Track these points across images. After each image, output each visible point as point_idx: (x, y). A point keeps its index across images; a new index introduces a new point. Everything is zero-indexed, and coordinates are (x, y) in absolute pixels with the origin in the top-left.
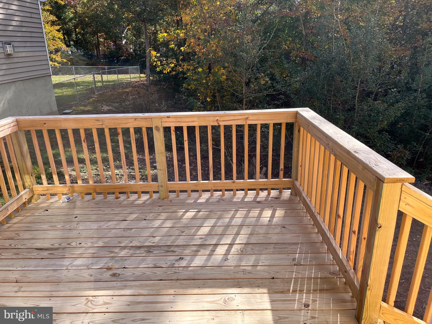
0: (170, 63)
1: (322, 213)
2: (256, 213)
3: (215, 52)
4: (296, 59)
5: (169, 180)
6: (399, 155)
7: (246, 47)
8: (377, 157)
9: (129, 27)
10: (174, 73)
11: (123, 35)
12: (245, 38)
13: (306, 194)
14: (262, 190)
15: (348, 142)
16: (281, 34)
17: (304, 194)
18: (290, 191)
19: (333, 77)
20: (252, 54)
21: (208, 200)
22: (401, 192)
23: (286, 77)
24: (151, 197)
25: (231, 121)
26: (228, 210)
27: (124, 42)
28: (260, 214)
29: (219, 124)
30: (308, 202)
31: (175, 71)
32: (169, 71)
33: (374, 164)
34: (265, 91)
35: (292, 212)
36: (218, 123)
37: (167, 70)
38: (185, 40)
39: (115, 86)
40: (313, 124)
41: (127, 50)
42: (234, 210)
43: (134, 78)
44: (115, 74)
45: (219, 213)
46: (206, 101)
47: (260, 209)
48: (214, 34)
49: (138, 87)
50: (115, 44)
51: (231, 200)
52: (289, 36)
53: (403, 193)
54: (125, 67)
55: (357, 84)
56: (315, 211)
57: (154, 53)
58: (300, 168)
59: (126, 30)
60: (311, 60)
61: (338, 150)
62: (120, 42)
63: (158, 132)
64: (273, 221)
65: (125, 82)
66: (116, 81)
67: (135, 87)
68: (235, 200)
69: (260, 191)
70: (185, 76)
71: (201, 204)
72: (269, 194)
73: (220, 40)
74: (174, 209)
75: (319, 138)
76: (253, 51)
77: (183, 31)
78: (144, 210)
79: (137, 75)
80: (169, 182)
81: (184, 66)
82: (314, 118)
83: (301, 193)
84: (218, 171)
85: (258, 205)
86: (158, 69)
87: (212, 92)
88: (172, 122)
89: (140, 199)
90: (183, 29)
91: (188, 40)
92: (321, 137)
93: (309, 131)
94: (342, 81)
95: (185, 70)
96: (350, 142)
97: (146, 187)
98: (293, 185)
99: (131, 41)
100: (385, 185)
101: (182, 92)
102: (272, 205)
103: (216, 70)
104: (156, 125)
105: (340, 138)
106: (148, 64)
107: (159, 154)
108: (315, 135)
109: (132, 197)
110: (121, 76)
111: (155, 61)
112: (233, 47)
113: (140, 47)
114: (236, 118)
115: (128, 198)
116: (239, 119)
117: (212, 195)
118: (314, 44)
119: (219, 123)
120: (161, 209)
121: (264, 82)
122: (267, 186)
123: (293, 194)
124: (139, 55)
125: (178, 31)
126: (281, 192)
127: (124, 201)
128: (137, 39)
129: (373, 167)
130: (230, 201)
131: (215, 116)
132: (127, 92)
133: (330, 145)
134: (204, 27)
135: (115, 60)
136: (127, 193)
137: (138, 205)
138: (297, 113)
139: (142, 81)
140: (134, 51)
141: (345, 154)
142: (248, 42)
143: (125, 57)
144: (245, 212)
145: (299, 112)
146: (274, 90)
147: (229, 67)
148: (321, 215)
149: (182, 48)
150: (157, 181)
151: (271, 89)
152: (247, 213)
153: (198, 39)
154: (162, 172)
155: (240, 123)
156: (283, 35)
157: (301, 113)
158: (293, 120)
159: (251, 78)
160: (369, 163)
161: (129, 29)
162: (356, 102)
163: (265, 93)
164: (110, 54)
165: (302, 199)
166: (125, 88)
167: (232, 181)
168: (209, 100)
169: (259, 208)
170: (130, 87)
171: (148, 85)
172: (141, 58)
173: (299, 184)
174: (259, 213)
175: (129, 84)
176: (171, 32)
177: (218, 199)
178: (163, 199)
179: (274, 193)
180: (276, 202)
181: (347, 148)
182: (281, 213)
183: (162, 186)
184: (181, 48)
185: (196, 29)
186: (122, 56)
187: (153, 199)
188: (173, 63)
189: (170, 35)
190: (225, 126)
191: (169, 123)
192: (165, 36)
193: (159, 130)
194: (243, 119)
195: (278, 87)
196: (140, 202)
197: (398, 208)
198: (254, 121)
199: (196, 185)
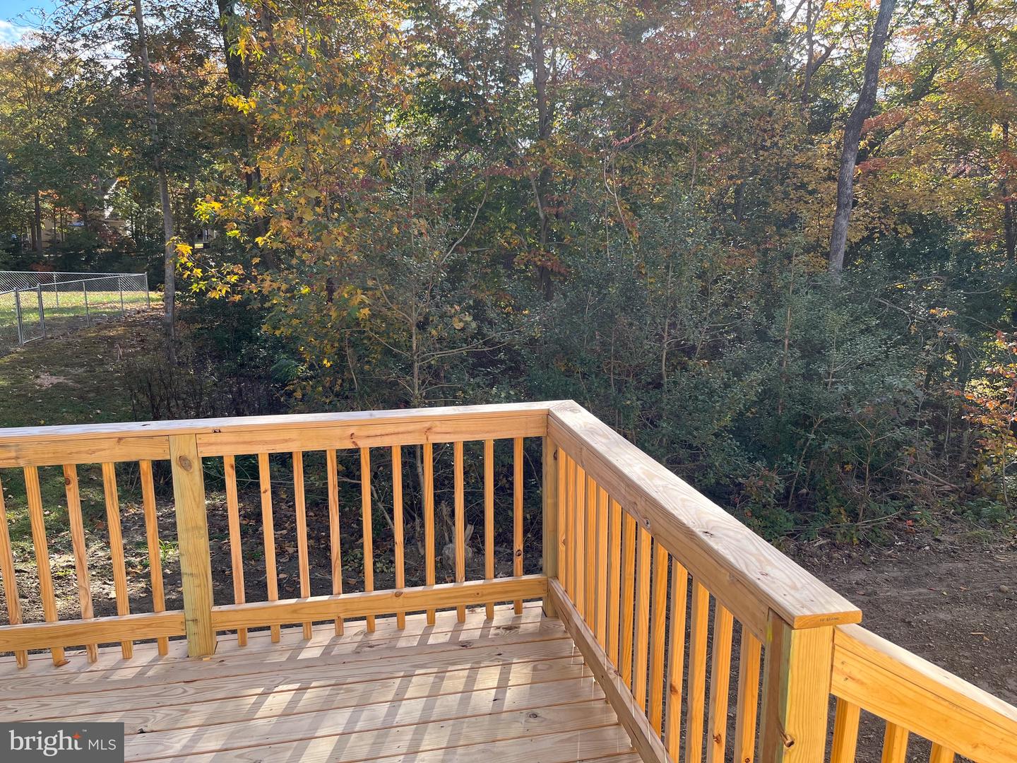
0: (228, 273)
1: (627, 672)
2: (460, 678)
3: (341, 253)
4: (527, 268)
5: (217, 603)
6: (761, 483)
7: (416, 244)
8: (759, 547)
9: (123, 179)
10: (237, 298)
11: (106, 197)
12: (415, 224)
13: (582, 618)
14: (472, 608)
15: (683, 500)
16: (491, 215)
17: (578, 619)
18: (540, 603)
19: (612, 316)
20: (430, 262)
21: (328, 650)
22: (833, 648)
23: (507, 306)
24: (163, 652)
25: (390, 437)
26: (384, 676)
27: (107, 214)
28: (471, 680)
29: (356, 445)
30: (590, 640)
31: (241, 292)
32: (224, 292)
33: (757, 571)
34: (464, 345)
35: (551, 667)
36: (354, 442)
37: (220, 291)
38: (267, 221)
39: (76, 322)
40: (592, 447)
41: (116, 232)
42: (402, 674)
43: (132, 302)
44: (80, 289)
45: (360, 687)
46: (322, 367)
47: (468, 666)
48: (338, 210)
49: (143, 326)
50: (84, 218)
51: (393, 643)
52: (510, 221)
53: (839, 651)
54: (109, 276)
55: (664, 331)
56: (609, 665)
57: (185, 249)
58: (562, 548)
59: (114, 186)
60: (559, 272)
61: (661, 521)
62: (98, 213)
63: (185, 473)
64: (504, 699)
65: (106, 313)
66: (82, 309)
67: (134, 324)
68: (402, 643)
69: (466, 610)
70: (267, 305)
71: (310, 664)
72: (490, 617)
73: (353, 227)
74: (231, 686)
75: (609, 483)
76: (432, 255)
77: (261, 200)
78: (140, 697)
79: (142, 294)
80: (216, 608)
81: (263, 280)
82: (592, 432)
83: (570, 615)
84: (353, 538)
85: (465, 652)
86: (195, 287)
87: (336, 345)
88: (226, 444)
89: (128, 664)
90: (263, 195)
91: (272, 221)
92: (615, 483)
93: (582, 462)
94: (631, 325)
95: (265, 292)
96: (688, 500)
97: (149, 626)
98: (548, 591)
99: (126, 211)
100: (795, 633)
101: (258, 338)
102: (500, 650)
103: (346, 295)
104: (183, 454)
105: (661, 488)
106: (169, 271)
107: (187, 530)
108: (598, 475)
109: (105, 657)
110: (96, 297)
111: (187, 269)
112: (386, 244)
113: (149, 227)
114: (401, 429)
115: (94, 661)
116: (409, 432)
117: (339, 634)
118: (564, 238)
119: (358, 443)
120: (192, 691)
121: (462, 325)
122: (484, 598)
123: (549, 613)
124: (150, 244)
125: (249, 198)
126: (518, 610)
127: (79, 672)
128: (144, 208)
129: (758, 582)
130: (390, 650)
131: (347, 425)
132: (110, 337)
133: (639, 507)
134: (314, 194)
135: (81, 255)
136: (90, 649)
137: (124, 685)
138: (548, 414)
139: (153, 309)
140: (136, 234)
141: (682, 537)
142: (421, 234)
143: (109, 247)
144: (431, 679)
145: (554, 412)
146: (485, 343)
147: (376, 289)
148: (625, 676)
149: (259, 240)
150: (182, 607)
151: (478, 339)
152: (437, 680)
153: (298, 222)
154: (197, 582)
155: (410, 441)
156: (496, 217)
157: (560, 415)
158: (541, 430)
159: (429, 313)
160: (747, 566)
161: (122, 184)
162: (664, 368)
163: (464, 350)
164: (68, 240)
165: (574, 631)
166: (105, 328)
167: (395, 591)
168: (329, 364)
169: (466, 661)
170: (120, 326)
171: (169, 321)
172: (154, 253)
173: (563, 589)
174: (468, 677)
175: (116, 318)
176: (231, 201)
177: (356, 645)
178: (200, 658)
179: (502, 614)
180: (509, 641)
181: (686, 522)
182: (525, 671)
183: (195, 621)
184: (257, 240)
185: (295, 197)
186: (99, 247)
187: (167, 660)
188: (237, 274)
189: (227, 207)
190: (372, 450)
191: (219, 447)
192: (216, 209)
193: (190, 466)
194: (419, 431)
195: (493, 334)
196: (127, 673)
197: (830, 691)
198: (448, 436)
199: (295, 611)
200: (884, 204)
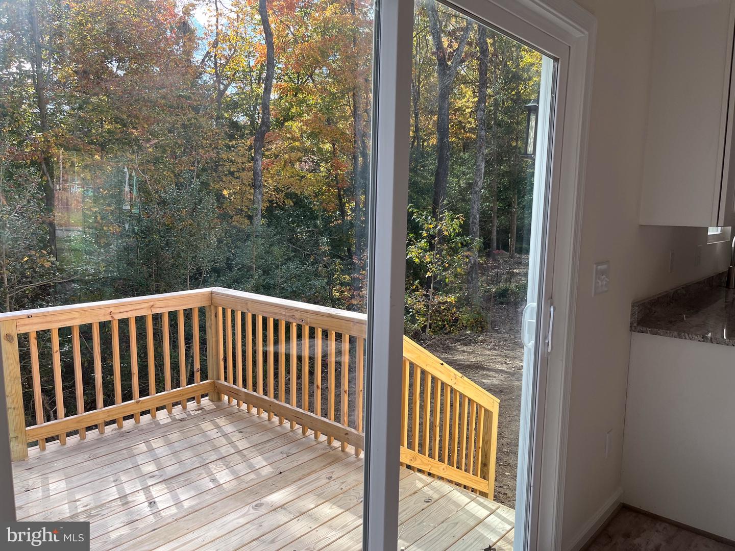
18: (207, 398)
25: (129, 312)
30: (256, 395)
36: (112, 317)
42: (160, 436)
47: (193, 426)
58: (222, 363)
61: (312, 317)
63: (9, 344)
64: (222, 431)
68: (145, 427)
72: (185, 408)
80: (28, 428)
85: (184, 422)
88: (35, 324)
92: (277, 311)
98: (215, 387)
102: (202, 417)
104: (8, 333)
107: (11, 380)
114: (138, 307)
116: (142, 308)
117: (102, 433)
119: (114, 316)
120: (37, 471)
122: (184, 396)
123: (215, 399)
126: (199, 402)
131: (108, 307)
133: (296, 316)
138: (212, 294)
141: (325, 319)
145: (217, 291)
155: (141, 313)
157: (222, 292)
158: (207, 302)
165: (243, 396)
167: (135, 400)
169: (189, 425)
173: (226, 382)
180: (203, 414)
182: (223, 421)
183: (16, 438)
190: (120, 320)
191: (24, 328)
193: (11, 339)
194: (147, 308)
198: (161, 309)
199: (78, 422)
200: (276, 186)
